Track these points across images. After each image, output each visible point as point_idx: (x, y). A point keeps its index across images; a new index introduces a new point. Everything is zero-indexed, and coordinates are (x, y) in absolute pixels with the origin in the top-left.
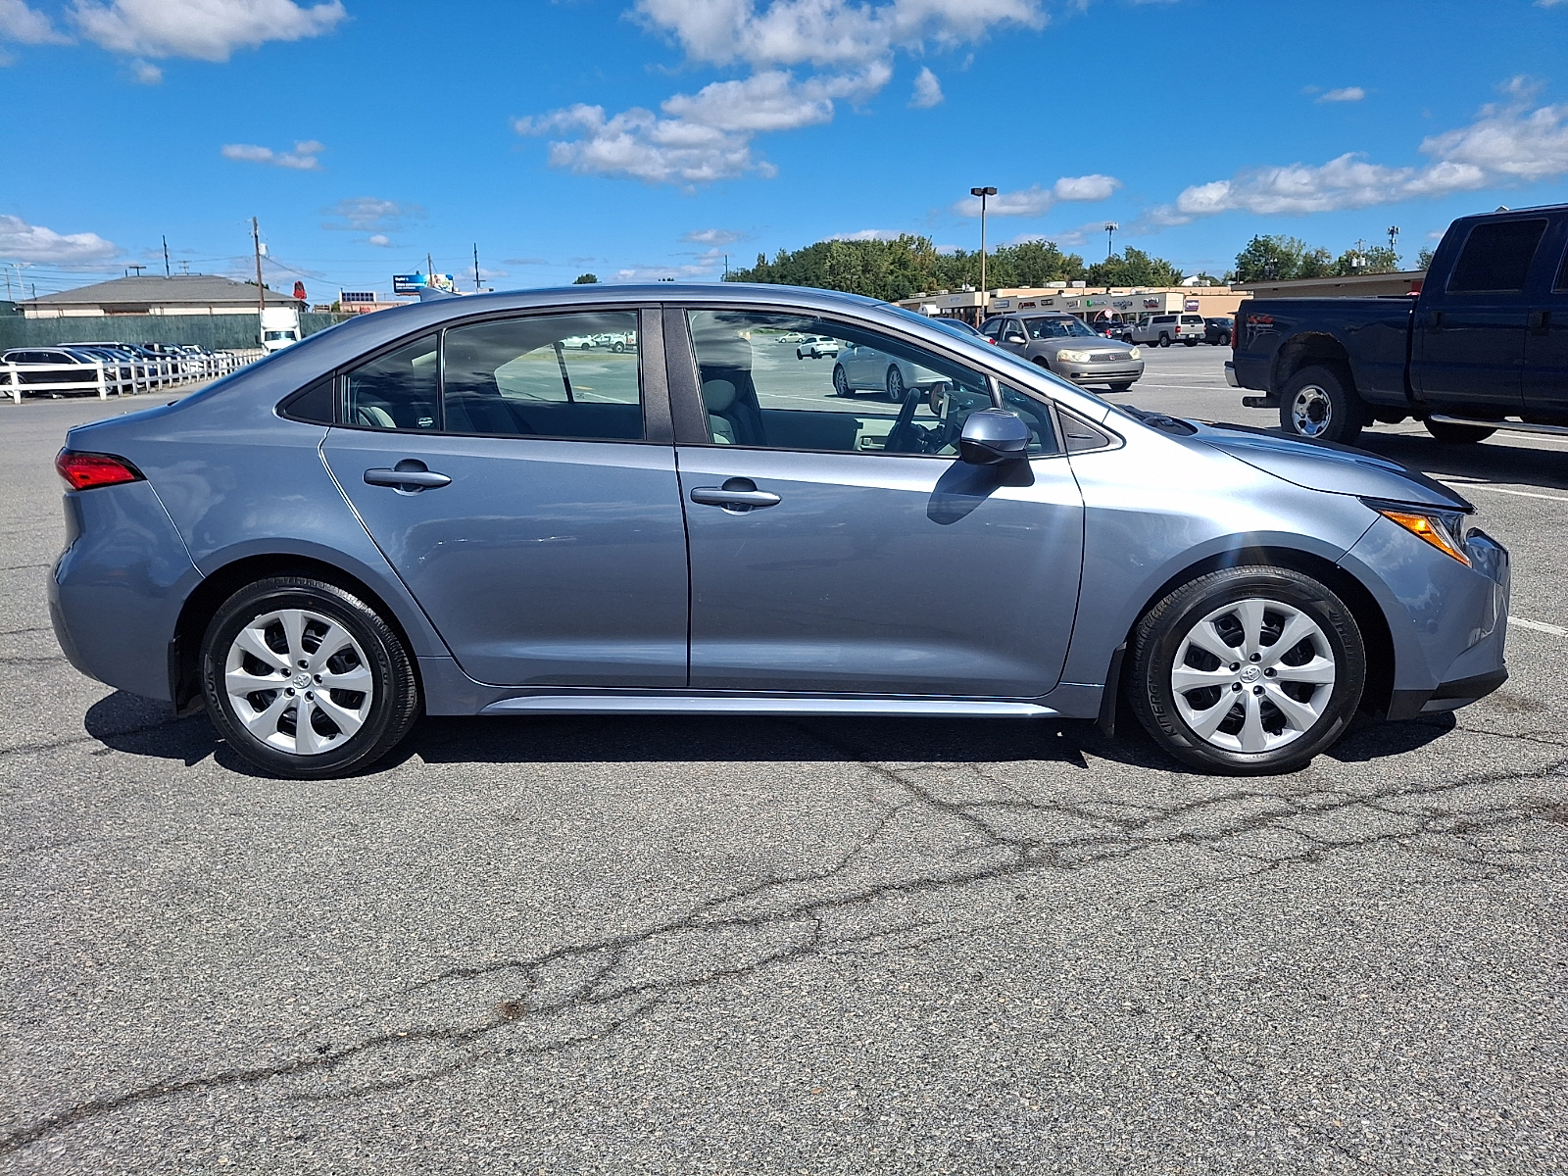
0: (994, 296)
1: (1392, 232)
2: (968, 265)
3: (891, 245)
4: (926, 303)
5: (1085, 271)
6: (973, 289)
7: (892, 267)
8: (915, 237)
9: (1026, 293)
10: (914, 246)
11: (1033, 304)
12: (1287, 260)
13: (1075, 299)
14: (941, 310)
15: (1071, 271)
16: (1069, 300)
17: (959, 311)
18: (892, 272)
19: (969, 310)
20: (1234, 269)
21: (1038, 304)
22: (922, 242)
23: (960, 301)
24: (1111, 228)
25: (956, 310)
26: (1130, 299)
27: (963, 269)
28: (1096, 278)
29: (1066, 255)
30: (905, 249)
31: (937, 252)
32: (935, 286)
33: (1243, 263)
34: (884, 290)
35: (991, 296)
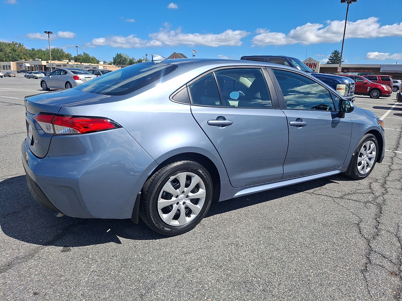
0: (48, 62)
1: (146, 55)
2: (37, 53)
3: (10, 44)
4: (25, 63)
5: (73, 58)
6: (40, 60)
7: (11, 51)
8: (18, 43)
9: (57, 62)
10: (17, 46)
11: (60, 66)
12: (125, 60)
13: (73, 65)
14: (31, 65)
15: (69, 57)
16: (71, 65)
17: (37, 66)
18: (11, 53)
19: (40, 66)
20: (112, 61)
21: (62, 66)
22: (20, 44)
23: (37, 63)
24: (77, 47)
25: (36, 66)
26: (88, 66)
27: (35, 54)
28: (76, 59)
29: (66, 53)
30: (14, 46)
31: (26, 48)
32: (26, 58)
33: (115, 60)
34: (9, 58)
35: (47, 62)
